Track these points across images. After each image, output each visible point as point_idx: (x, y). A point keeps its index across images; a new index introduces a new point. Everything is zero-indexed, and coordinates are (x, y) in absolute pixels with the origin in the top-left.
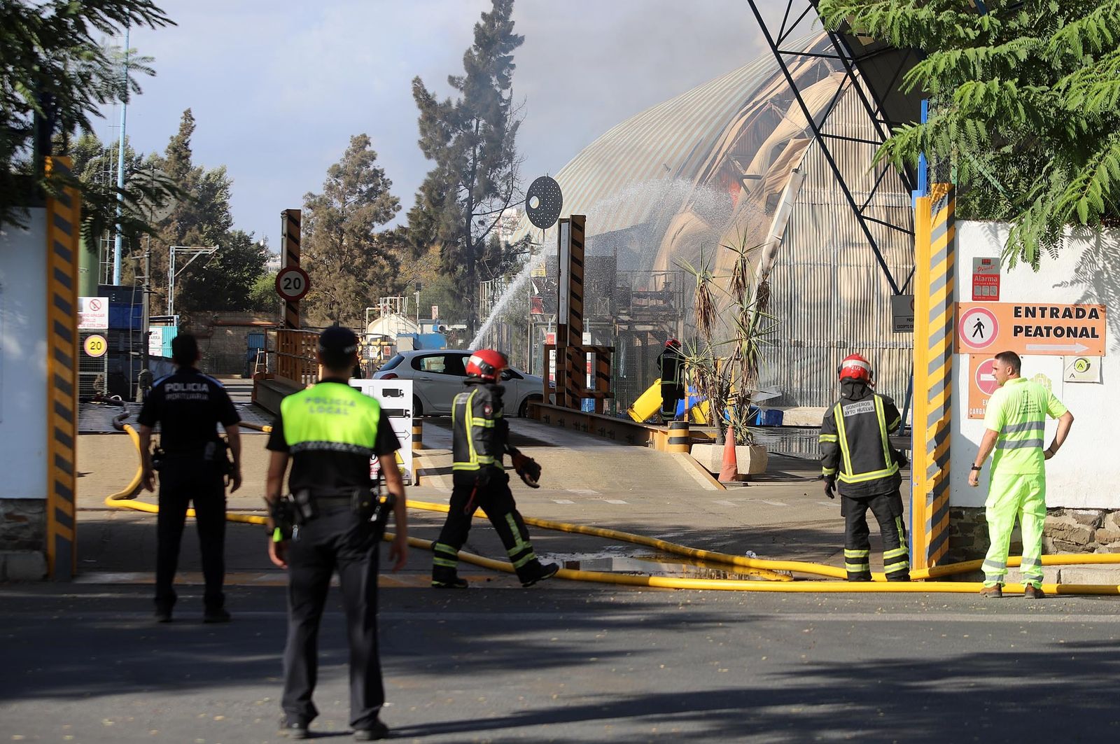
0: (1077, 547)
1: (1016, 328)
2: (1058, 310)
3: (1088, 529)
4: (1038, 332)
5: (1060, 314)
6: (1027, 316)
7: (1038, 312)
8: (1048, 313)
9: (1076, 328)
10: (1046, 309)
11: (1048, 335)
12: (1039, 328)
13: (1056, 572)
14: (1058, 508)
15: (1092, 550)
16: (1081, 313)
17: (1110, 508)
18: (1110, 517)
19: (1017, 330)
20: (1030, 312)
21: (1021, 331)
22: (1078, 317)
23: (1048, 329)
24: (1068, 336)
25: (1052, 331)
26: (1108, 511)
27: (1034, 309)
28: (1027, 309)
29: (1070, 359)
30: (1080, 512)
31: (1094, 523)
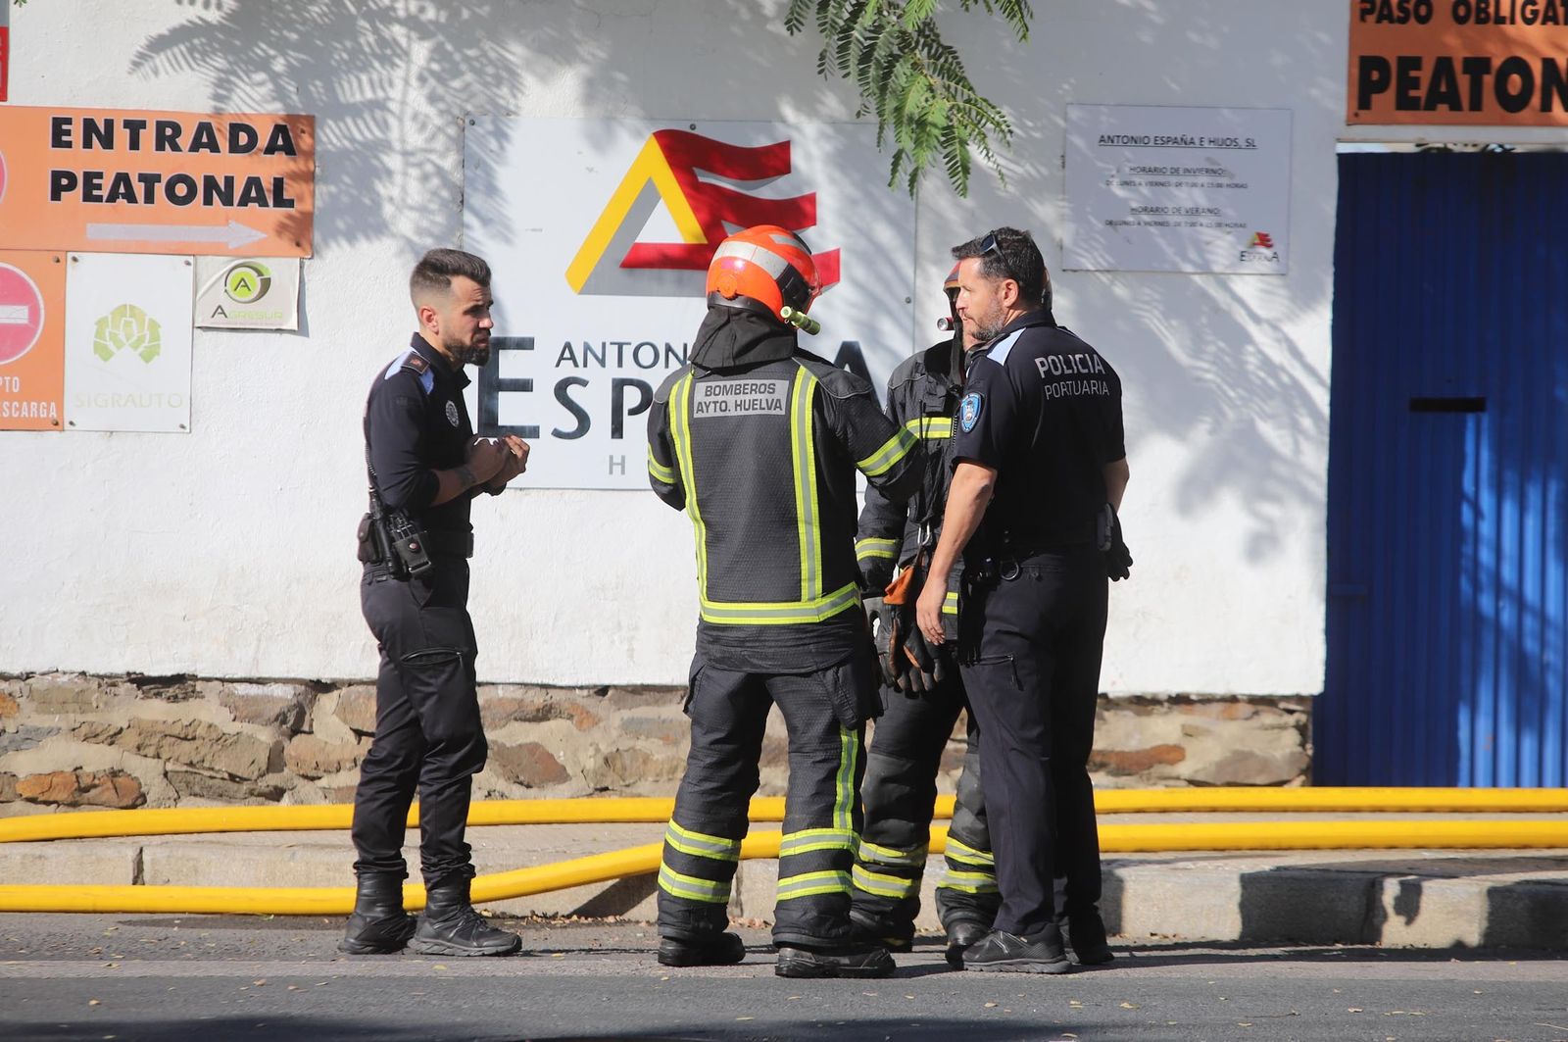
0: (232, 786)
1: (56, 176)
2: (177, 130)
3: (266, 736)
4: (122, 190)
5: (185, 140)
6: (88, 144)
7: (122, 136)
8: (148, 136)
9: (229, 181)
10: (143, 124)
11: (149, 198)
12: (122, 178)
13: (131, 854)
14: (179, 679)
15: (276, 794)
16: (243, 138)
17: (326, 676)
18: (328, 702)
19: (61, 182)
20: (98, 133)
21: (72, 186)
22: (234, 147)
23: (149, 180)
24: (208, 201)
25: (160, 189)
26: (320, 687)
27: (109, 124)
28: (89, 126)
29: (215, 267)
30: (242, 689)
31: (282, 718)
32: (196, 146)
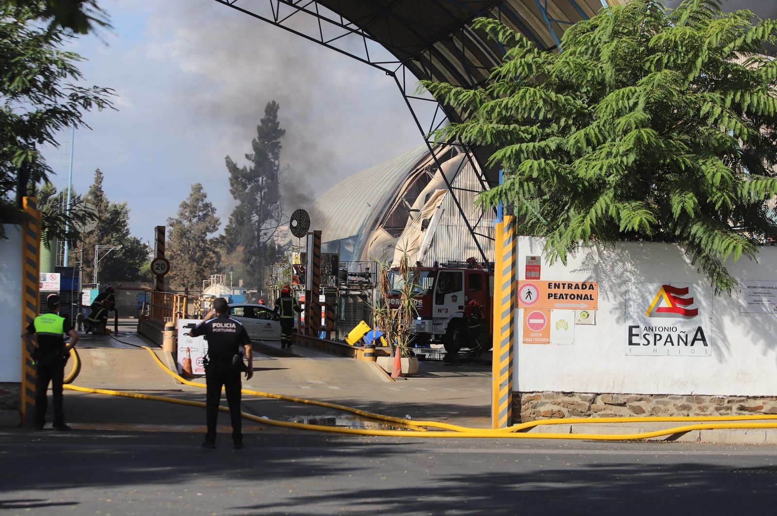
0: (581, 414)
1: (549, 294)
2: (572, 285)
3: (588, 404)
4: (561, 297)
5: (573, 287)
6: (555, 288)
7: (561, 286)
8: (566, 286)
9: (581, 295)
10: (565, 284)
11: (566, 298)
12: (561, 294)
14: (571, 393)
15: (589, 415)
16: (584, 287)
17: (599, 392)
18: (599, 397)
19: (550, 296)
20: (557, 286)
21: (552, 296)
22: (582, 288)
23: (566, 295)
24: (577, 299)
25: (568, 296)
26: (598, 394)
27: (559, 284)
29: (579, 312)
30: (583, 395)
31: (591, 400)
32: (575, 288)
